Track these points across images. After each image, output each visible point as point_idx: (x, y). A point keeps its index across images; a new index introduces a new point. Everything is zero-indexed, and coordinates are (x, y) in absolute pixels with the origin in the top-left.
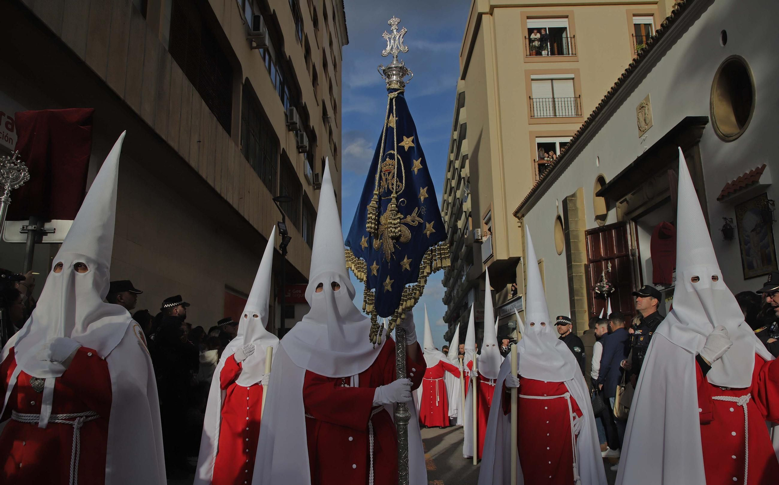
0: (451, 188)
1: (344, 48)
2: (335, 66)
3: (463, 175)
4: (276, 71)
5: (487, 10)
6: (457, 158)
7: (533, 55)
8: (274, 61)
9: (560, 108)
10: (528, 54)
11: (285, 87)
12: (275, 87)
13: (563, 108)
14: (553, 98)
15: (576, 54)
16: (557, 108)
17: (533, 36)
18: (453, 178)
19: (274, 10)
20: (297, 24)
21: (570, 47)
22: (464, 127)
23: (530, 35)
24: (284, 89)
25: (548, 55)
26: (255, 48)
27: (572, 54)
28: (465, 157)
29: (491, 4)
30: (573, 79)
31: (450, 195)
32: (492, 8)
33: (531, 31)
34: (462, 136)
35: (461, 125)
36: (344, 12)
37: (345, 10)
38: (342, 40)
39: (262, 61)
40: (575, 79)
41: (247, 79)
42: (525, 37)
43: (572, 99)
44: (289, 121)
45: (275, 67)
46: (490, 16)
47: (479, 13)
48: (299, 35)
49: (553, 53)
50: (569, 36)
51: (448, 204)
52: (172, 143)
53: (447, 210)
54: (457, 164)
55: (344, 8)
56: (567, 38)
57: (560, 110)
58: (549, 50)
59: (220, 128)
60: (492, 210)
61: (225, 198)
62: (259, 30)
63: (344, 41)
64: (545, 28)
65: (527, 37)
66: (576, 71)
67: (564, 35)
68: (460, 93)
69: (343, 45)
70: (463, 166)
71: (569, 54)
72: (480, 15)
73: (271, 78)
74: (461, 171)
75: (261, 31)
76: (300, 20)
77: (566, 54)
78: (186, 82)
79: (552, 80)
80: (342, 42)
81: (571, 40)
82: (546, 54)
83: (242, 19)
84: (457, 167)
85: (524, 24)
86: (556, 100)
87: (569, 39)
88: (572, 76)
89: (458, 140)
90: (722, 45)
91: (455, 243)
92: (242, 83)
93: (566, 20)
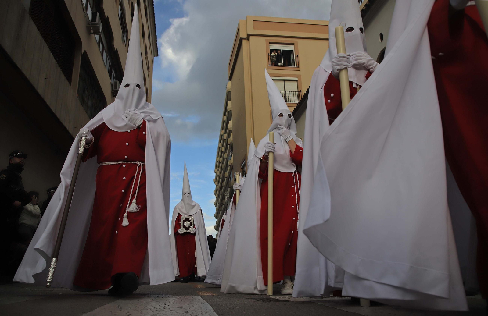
0: (222, 152)
1: (155, 58)
2: (148, 68)
3: (229, 142)
4: (107, 56)
5: (245, 36)
6: (225, 133)
7: (273, 65)
8: (106, 50)
9: (289, 97)
10: (270, 64)
11: (113, 69)
12: (106, 66)
13: (291, 97)
14: (285, 91)
15: (298, 66)
16: (287, 97)
17: (273, 54)
18: (223, 146)
19: (107, 16)
20: (123, 31)
21: (295, 62)
22: (230, 113)
23: (271, 53)
24: (112, 70)
25: (282, 65)
26: (92, 34)
27: (296, 66)
28: (230, 132)
29: (248, 33)
30: (297, 81)
31: (221, 157)
32: (249, 35)
33: (272, 51)
34: (229, 119)
35: (229, 111)
36: (156, 35)
37: (157, 34)
38: (154, 53)
39: (97, 46)
40: (298, 81)
41: (85, 52)
42: (268, 54)
43: (296, 93)
44: (114, 89)
45: (106, 53)
46: (248, 41)
47: (240, 38)
48: (124, 39)
49: (285, 65)
50: (294, 55)
51: (220, 163)
52: (25, 73)
53: (219, 168)
54: (225, 137)
55: (156, 33)
56: (294, 56)
57: (289, 99)
58: (283, 63)
59: (63, 76)
60: (246, 159)
61: (63, 123)
62: (96, 21)
63: (155, 54)
64: (280, 50)
65: (270, 54)
66: (299, 76)
67: (292, 55)
68: (228, 92)
69: (154, 56)
70: (229, 137)
71: (294, 66)
72: (241, 39)
73: (103, 59)
74: (228, 140)
75: (97, 22)
76: (125, 29)
77: (293, 66)
78: (40, 37)
79: (284, 80)
80: (154, 55)
81: (296, 58)
82: (281, 65)
83: (84, 13)
84: (226, 138)
85: (267, 47)
86: (287, 92)
87: (295, 57)
88: (296, 79)
89: (226, 122)
90: (381, 42)
91: (223, 188)
92: (82, 53)
93: (293, 46)
